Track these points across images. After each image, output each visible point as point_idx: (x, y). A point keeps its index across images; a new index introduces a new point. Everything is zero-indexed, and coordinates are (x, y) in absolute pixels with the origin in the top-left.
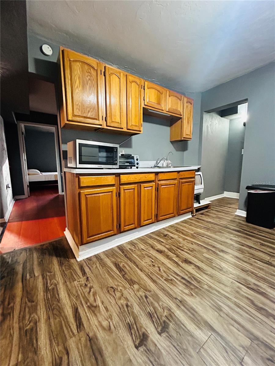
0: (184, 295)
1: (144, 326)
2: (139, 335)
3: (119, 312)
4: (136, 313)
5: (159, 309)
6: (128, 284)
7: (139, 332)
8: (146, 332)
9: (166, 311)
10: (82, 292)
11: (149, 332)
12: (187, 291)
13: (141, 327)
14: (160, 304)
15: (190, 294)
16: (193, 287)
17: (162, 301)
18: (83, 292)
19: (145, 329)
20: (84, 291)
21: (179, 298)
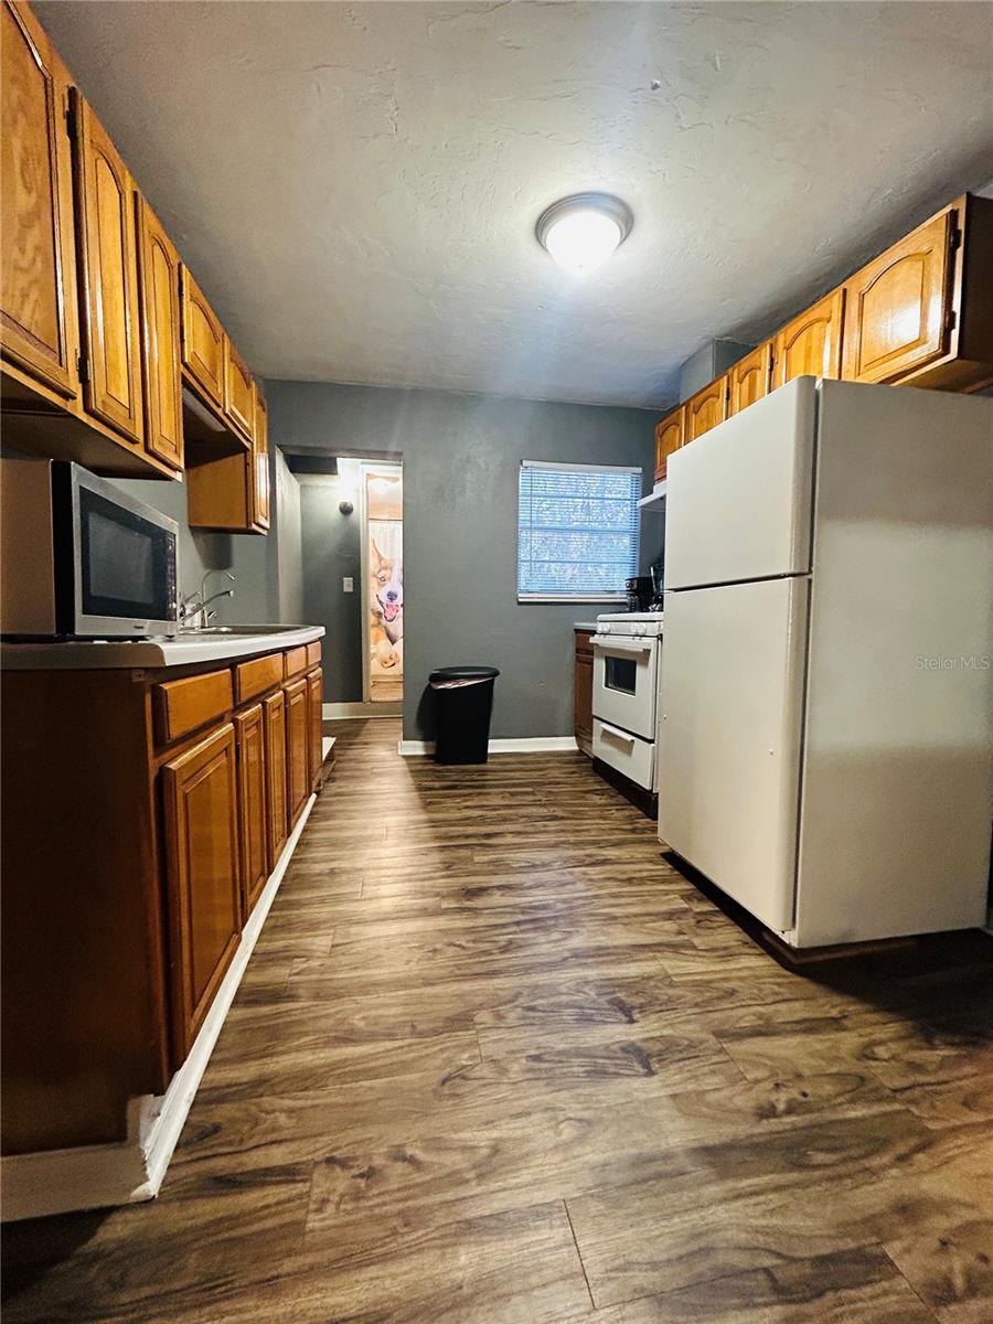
0: (563, 943)
1: (608, 1042)
2: (625, 1059)
3: (548, 1084)
4: (568, 1046)
5: (576, 998)
6: (460, 1033)
7: (618, 1058)
8: (622, 1044)
9: (586, 989)
10: (400, 1195)
11: (624, 1038)
12: (555, 936)
13: (607, 1048)
14: (564, 990)
15: (565, 935)
16: (553, 922)
17: (561, 984)
18: (399, 1190)
19: (613, 1044)
20: (395, 1187)
21: (567, 954)
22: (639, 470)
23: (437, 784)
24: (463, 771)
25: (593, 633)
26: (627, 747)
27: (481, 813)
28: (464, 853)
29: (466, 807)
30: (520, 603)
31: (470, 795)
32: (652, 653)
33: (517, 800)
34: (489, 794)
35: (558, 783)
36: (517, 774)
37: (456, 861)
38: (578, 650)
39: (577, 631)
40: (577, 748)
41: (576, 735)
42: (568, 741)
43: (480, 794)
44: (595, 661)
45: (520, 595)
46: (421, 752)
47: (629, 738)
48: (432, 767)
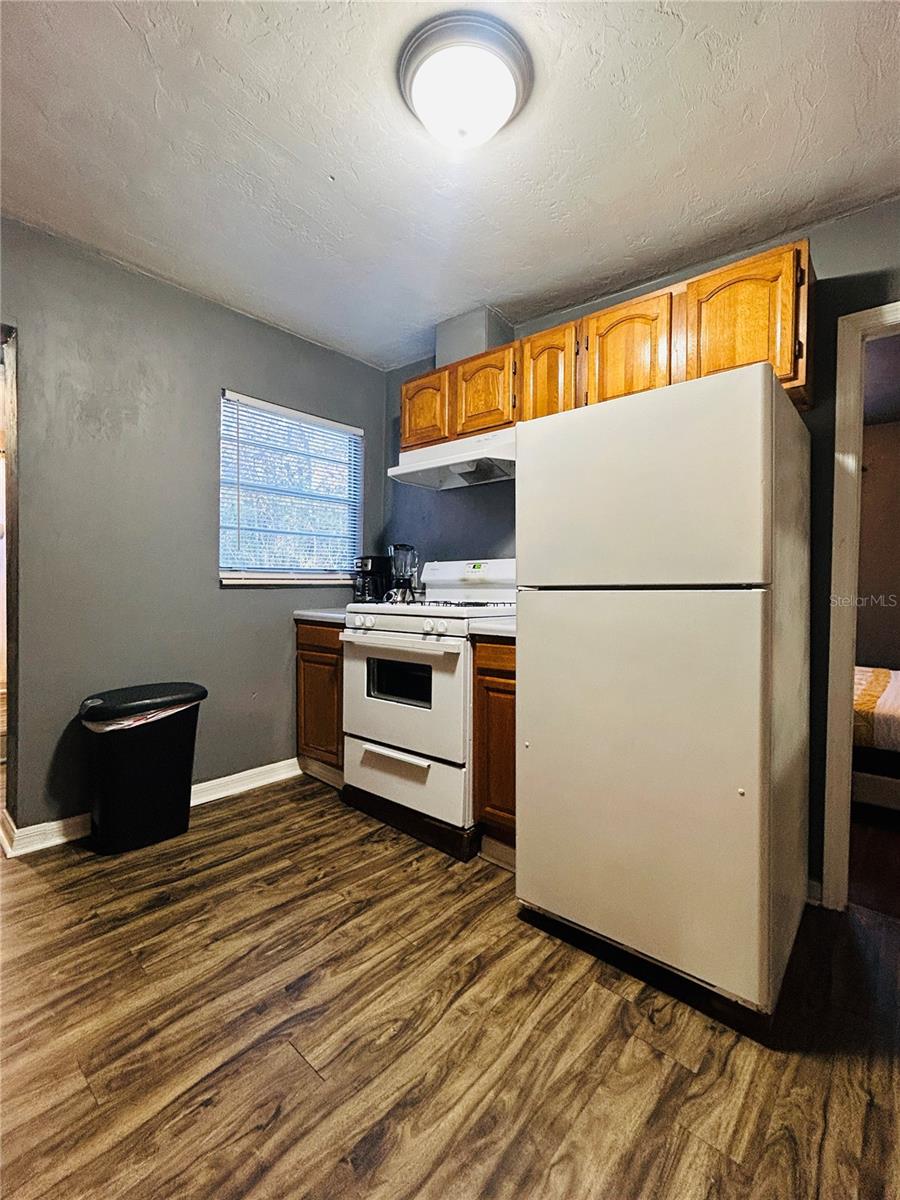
22: (361, 432)
23: (129, 904)
24: (161, 858)
25: (342, 626)
26: (419, 775)
27: (248, 941)
28: (281, 1055)
29: (216, 938)
30: (223, 587)
31: (201, 908)
32: (461, 658)
33: (284, 892)
34: (233, 893)
35: (317, 838)
36: (247, 840)
37: (278, 1087)
38: (299, 646)
39: (298, 622)
40: (299, 772)
41: (298, 755)
42: (289, 766)
43: (219, 899)
44: (346, 664)
45: (222, 575)
46: (59, 840)
47: (424, 763)
48: (96, 867)
